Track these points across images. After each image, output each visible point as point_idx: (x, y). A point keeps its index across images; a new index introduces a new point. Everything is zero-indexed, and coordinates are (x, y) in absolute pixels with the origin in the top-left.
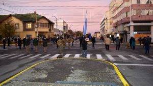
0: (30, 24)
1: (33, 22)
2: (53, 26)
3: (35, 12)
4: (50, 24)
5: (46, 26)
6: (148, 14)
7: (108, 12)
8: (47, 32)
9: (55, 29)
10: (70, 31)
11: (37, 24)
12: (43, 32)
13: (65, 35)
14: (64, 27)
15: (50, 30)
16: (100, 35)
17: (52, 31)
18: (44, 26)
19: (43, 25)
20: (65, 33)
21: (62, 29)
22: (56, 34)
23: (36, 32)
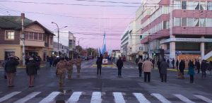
0: (13, 34)
1: (17, 30)
2: (52, 38)
3: (23, 15)
4: (48, 34)
5: (40, 38)
6: (197, 25)
7: (135, 22)
8: (41, 48)
9: (55, 43)
10: (79, 48)
11: (25, 33)
12: (35, 48)
13: (70, 53)
14: (70, 41)
15: (47, 45)
16: (120, 54)
17: (51, 46)
18: (36, 38)
19: (36, 36)
20: (71, 50)
21: (66, 44)
22: (57, 51)
23: (22, 47)
